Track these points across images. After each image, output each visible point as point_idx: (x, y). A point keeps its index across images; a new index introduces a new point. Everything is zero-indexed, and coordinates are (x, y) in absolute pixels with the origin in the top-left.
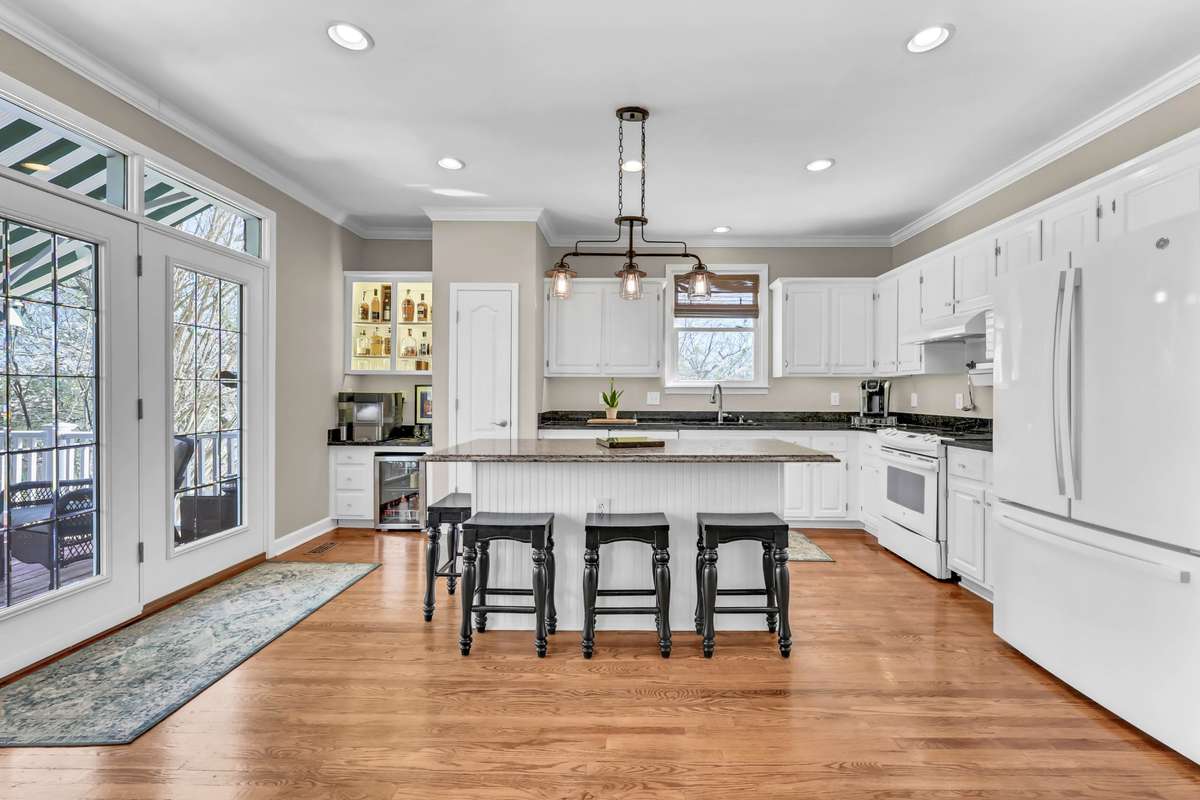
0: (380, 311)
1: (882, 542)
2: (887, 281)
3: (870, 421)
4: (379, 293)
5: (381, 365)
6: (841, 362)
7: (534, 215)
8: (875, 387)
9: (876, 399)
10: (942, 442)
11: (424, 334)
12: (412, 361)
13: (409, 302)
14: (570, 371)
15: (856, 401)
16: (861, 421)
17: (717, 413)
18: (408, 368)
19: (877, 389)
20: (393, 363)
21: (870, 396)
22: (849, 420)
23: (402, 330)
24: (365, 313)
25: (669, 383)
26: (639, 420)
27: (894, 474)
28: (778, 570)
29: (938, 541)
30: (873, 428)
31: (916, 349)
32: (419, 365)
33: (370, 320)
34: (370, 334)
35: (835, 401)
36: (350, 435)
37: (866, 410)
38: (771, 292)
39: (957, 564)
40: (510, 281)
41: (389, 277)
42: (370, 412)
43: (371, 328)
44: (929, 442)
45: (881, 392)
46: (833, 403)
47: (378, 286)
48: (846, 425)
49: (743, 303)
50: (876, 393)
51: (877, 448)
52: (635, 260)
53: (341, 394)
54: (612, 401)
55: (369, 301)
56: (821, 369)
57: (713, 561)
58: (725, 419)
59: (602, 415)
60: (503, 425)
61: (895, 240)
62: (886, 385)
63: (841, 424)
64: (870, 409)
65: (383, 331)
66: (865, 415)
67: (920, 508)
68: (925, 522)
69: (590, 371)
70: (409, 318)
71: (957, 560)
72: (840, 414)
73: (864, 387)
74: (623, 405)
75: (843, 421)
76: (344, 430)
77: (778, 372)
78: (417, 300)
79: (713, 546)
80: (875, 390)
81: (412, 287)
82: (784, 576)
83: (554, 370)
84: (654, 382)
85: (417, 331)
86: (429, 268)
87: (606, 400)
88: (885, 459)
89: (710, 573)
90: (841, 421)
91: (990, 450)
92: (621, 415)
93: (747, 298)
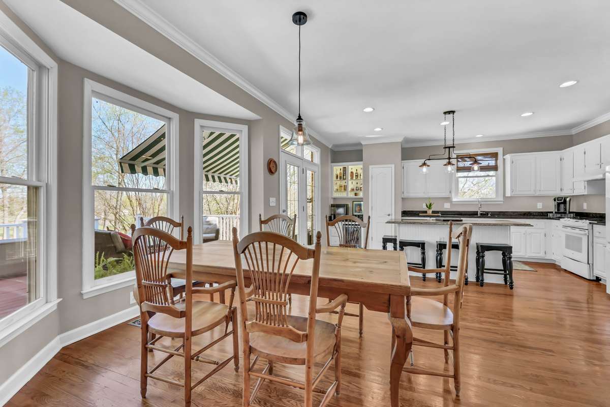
0: (343, 176)
1: (563, 267)
2: (568, 153)
3: (559, 215)
4: (342, 170)
5: (343, 195)
6: (542, 189)
7: (400, 140)
8: (561, 200)
9: (562, 206)
10: (590, 223)
11: (357, 183)
12: (353, 193)
13: (352, 172)
14: (412, 195)
15: (551, 207)
16: (554, 215)
17: (478, 212)
18: (352, 196)
19: (562, 201)
20: (347, 194)
21: (559, 204)
22: (547, 215)
23: (350, 182)
24: (337, 177)
25: (454, 200)
26: (442, 214)
27: (568, 237)
28: (508, 261)
29: (588, 263)
30: (559, 218)
31: (583, 184)
32: (356, 194)
33: (339, 179)
34: (338, 184)
35: (540, 207)
36: (334, 218)
37: (556, 210)
38: (504, 160)
39: (598, 273)
40: (392, 164)
41: (345, 164)
42: (341, 211)
43: (339, 183)
44: (585, 223)
45: (565, 202)
46: (538, 208)
47: (342, 168)
48: (546, 217)
49: (490, 165)
50: (562, 203)
51: (560, 227)
52: (450, 160)
53: (332, 205)
54: (429, 207)
55: (338, 173)
56: (532, 193)
57: (483, 257)
58: (481, 214)
59: (426, 212)
60: (389, 215)
61: (574, 132)
62: (568, 199)
63: (543, 217)
64: (558, 210)
65: (343, 183)
66: (556, 213)
67: (580, 251)
68: (583, 256)
69: (421, 195)
70: (352, 178)
71: (598, 271)
72: (542, 212)
73: (555, 200)
74: (434, 208)
75: (545, 215)
76: (333, 216)
77: (508, 194)
78: (355, 172)
79: (483, 252)
80: (562, 202)
81: (354, 167)
82: (511, 263)
83: (406, 195)
84: (448, 199)
85: (354, 182)
86: (362, 161)
87: (427, 206)
88: (564, 231)
89: (482, 261)
90: (543, 215)
91: (605, 225)
92: (433, 212)
93: (492, 163)
